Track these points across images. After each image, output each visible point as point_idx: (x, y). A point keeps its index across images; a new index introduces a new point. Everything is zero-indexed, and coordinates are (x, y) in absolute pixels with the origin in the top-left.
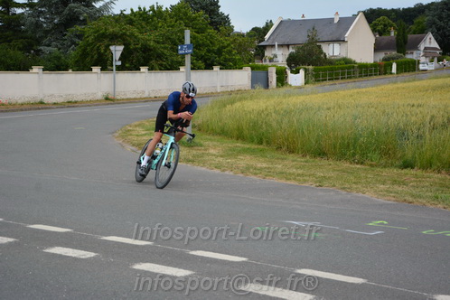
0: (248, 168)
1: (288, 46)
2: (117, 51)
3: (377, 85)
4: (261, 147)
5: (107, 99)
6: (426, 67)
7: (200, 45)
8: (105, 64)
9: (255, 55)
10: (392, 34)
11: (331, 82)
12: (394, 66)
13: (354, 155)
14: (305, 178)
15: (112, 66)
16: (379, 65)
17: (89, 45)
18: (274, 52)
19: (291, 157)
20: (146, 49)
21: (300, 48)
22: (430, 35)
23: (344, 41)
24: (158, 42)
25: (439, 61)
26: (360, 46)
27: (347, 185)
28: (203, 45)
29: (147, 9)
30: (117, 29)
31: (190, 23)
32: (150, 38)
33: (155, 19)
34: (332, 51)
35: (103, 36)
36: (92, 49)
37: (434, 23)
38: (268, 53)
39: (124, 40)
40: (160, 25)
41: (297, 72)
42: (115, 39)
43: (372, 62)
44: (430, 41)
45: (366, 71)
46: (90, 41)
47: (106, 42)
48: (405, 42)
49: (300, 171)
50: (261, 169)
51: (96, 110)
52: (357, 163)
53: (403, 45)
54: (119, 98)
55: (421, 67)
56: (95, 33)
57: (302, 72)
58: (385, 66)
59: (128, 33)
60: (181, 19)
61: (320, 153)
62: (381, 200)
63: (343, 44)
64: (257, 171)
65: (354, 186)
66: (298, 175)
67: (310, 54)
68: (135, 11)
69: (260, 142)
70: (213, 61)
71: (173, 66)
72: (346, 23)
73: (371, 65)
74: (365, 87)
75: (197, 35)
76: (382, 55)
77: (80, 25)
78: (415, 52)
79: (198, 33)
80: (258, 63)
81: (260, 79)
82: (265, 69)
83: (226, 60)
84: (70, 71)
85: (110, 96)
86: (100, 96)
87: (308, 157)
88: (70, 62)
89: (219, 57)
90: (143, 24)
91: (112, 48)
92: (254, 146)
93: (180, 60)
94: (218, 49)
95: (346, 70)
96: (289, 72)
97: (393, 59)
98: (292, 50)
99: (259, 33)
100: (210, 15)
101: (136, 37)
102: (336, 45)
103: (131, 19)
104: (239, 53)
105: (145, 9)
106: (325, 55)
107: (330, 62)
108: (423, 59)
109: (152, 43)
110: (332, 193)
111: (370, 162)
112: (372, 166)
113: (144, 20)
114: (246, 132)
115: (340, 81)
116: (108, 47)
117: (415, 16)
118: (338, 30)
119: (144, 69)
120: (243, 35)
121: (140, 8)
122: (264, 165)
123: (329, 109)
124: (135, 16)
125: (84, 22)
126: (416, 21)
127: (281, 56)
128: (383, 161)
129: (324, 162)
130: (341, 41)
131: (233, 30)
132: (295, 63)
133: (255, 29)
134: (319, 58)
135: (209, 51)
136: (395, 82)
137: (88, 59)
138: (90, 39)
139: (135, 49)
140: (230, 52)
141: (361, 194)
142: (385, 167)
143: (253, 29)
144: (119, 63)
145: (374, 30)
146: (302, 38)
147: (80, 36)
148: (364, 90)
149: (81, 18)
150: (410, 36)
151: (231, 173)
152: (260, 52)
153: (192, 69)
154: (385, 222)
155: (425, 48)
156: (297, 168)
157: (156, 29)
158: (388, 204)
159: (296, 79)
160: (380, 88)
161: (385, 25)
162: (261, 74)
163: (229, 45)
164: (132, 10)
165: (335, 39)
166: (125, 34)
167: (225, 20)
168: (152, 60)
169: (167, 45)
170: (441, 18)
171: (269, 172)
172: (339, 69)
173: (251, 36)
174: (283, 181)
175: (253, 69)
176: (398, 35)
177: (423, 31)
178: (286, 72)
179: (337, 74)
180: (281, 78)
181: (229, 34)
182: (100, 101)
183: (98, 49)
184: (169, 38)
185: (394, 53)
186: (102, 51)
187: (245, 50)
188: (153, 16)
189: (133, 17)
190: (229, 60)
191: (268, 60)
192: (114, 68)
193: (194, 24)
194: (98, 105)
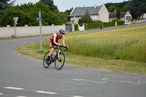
1: (79, 16)
2: (16, 19)
3: (110, 30)
5: (13, 37)
6: (127, 23)
7: (47, 17)
8: (12, 24)
9: (67, 20)
10: (115, 12)
11: (94, 29)
12: (116, 23)
13: (99, 55)
16: (111, 23)
18: (74, 19)
19: (77, 56)
20: (27, 18)
21: (83, 17)
22: (128, 12)
24: (31, 16)
25: (131, 21)
26: (104, 16)
27: (96, 66)
28: (48, 17)
30: (16, 11)
32: (28, 14)
33: (30, 7)
34: (94, 18)
35: (11, 14)
36: (7, 19)
37: (130, 8)
38: (72, 19)
39: (19, 15)
40: (32, 10)
41: (82, 26)
42: (15, 15)
43: (108, 22)
44: (128, 14)
45: (106, 25)
46: (6, 16)
47: (12, 16)
48: (120, 15)
50: (66, 61)
51: (8, 41)
52: (100, 58)
53: (119, 16)
54: (17, 36)
55: (125, 23)
56: (8, 13)
57: (84, 26)
58: (113, 23)
60: (40, 7)
61: (88, 55)
62: (108, 71)
63: (98, 16)
65: (99, 66)
67: (86, 19)
68: (22, 5)
70: (51, 23)
71: (37, 24)
72: (99, 8)
73: (108, 23)
75: (45, 13)
76: (112, 19)
77: (2, 10)
78: (123, 18)
79: (46, 12)
80: (68, 23)
82: (70, 25)
83: (56, 22)
85: (14, 36)
86: (10, 35)
89: (54, 21)
90: (26, 9)
91: (14, 18)
94: (53, 18)
95: (99, 25)
96: (79, 26)
97: (116, 21)
98: (80, 18)
99: (68, 12)
100: (50, 6)
101: (23, 14)
103: (21, 8)
104: (61, 19)
105: (26, 4)
106: (92, 20)
107: (94, 22)
108: (126, 21)
109: (29, 16)
113: (26, 8)
115: (97, 29)
116: (12, 18)
117: (123, 6)
118: (96, 10)
119: (26, 26)
120: (63, 13)
121: (24, 4)
122: (68, 59)
125: (4, 9)
126: (123, 7)
127: (76, 20)
130: (97, 14)
131: (59, 11)
132: (81, 22)
133: (67, 11)
134: (90, 21)
135: (50, 19)
136: (116, 29)
137: (5, 22)
138: (6, 15)
139: (23, 19)
140: (57, 19)
142: (110, 59)
143: (66, 11)
144: (17, 24)
145: (109, 11)
146: (83, 14)
147: (2, 14)
148: (105, 32)
149: (3, 7)
150: (121, 13)
152: (69, 19)
155: (127, 17)
156: (79, 60)
157: (30, 11)
159: (82, 28)
160: (110, 31)
161: (113, 9)
162: (69, 27)
163: (57, 17)
164: (21, 4)
165: (95, 14)
166: (19, 13)
167: (56, 8)
168: (29, 22)
169: (34, 17)
170: (132, 6)
171: (69, 62)
172: (96, 24)
173: (66, 13)
174: (74, 65)
175: (66, 25)
176: (117, 12)
177: (126, 11)
178: (78, 26)
179: (96, 26)
180: (76, 28)
181: (57, 13)
182: (10, 37)
183: (9, 18)
184: (35, 14)
185: (116, 19)
186: (11, 19)
187: (63, 18)
188: (29, 6)
189: (21, 7)
190: (57, 22)
191: (72, 22)
192: (15, 25)
193: (44, 9)
194: (9, 39)
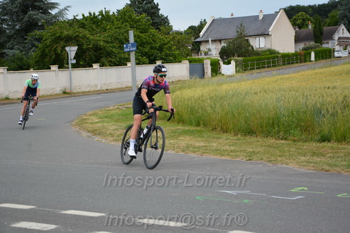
0: (188, 147)
1: (220, 41)
2: (72, 51)
4: (199, 128)
5: (65, 93)
6: (340, 55)
7: (144, 43)
8: (61, 62)
9: (192, 50)
10: (310, 27)
11: (258, 71)
12: (313, 54)
13: (278, 132)
14: (237, 153)
15: (68, 64)
16: (300, 54)
17: (47, 47)
18: (208, 47)
19: (224, 136)
20: (97, 48)
21: (231, 42)
22: (343, 27)
23: (268, 35)
24: (107, 42)
26: (283, 39)
27: (273, 158)
28: (147, 43)
29: (97, 14)
30: (71, 32)
31: (135, 25)
32: (100, 39)
33: (104, 22)
34: (259, 44)
35: (60, 38)
36: (50, 50)
37: (346, 16)
38: (203, 48)
39: (77, 41)
40: (108, 27)
41: (229, 63)
42: (69, 40)
43: (293, 52)
44: (343, 32)
45: (288, 60)
46: (48, 44)
47: (62, 43)
48: (322, 33)
49: (233, 148)
50: (199, 147)
51: (55, 102)
52: (282, 140)
53: (319, 36)
54: (75, 91)
55: (336, 54)
56: (52, 36)
57: (233, 63)
58: (305, 55)
59: (81, 35)
60: (127, 21)
61: (250, 132)
62: (303, 170)
63: (267, 38)
64: (196, 149)
65: (279, 159)
66: (231, 151)
67: (240, 47)
68: (86, 16)
69: (198, 125)
70: (156, 57)
71: (122, 62)
72: (269, 19)
73: (293, 55)
74: (288, 74)
75: (141, 34)
76: (302, 46)
77: (38, 30)
78: (330, 42)
79: (142, 33)
80: (195, 57)
81: (197, 70)
82: (201, 62)
83: (167, 55)
84: (32, 70)
85: (67, 91)
86: (58, 90)
87: (239, 136)
88: (32, 62)
89: (161, 53)
90: (94, 27)
91: (67, 49)
92: (192, 128)
93: (127, 56)
94: (160, 46)
95: (271, 60)
96: (221, 63)
97: (312, 48)
98: (223, 44)
99: (195, 30)
100: (151, 17)
101: (88, 39)
102: (262, 39)
103: (83, 23)
104: (178, 49)
105: (94, 14)
106: (253, 48)
107: (257, 53)
108: (337, 48)
109: (102, 43)
110: (260, 166)
111: (292, 138)
112: (294, 141)
113: (94, 23)
114: (185, 116)
115: (266, 69)
116: (63, 48)
117: (330, 11)
118: (263, 25)
119: (96, 66)
120: (181, 33)
121: (90, 13)
122: (202, 144)
123: (256, 93)
124: (86, 20)
125: (42, 27)
126: (330, 15)
127: (214, 50)
128: (303, 137)
129: (253, 139)
130: (265, 35)
131: (172, 29)
132: (226, 55)
133: (191, 28)
134: (248, 50)
135: (152, 48)
136: (314, 69)
137: (47, 60)
138: (48, 42)
139: (88, 49)
140: (170, 48)
141: (285, 166)
142: (306, 141)
144: (74, 62)
145: (294, 24)
146: (232, 34)
147: (39, 40)
148: (287, 76)
149: (40, 24)
150: (325, 29)
151: (174, 152)
152: (197, 47)
153: (137, 64)
154: (306, 189)
155: (339, 38)
156: (230, 146)
157: (105, 30)
158: (308, 173)
159: (228, 69)
160: (300, 74)
161: (303, 20)
162: (198, 66)
163: (169, 42)
164: (83, 15)
165: (260, 33)
166: (78, 36)
167: (165, 21)
168: (102, 57)
169: (115, 44)
171: (206, 150)
172: (265, 59)
173: (188, 34)
174: (218, 157)
175: (190, 62)
176: (315, 28)
177: (336, 24)
178: (219, 64)
179: (264, 63)
180: (216, 69)
181: (169, 33)
182: (59, 95)
183: (55, 50)
184: (117, 39)
185: (312, 43)
186: (59, 52)
187: (183, 46)
188: (102, 19)
189: (84, 21)
190: (170, 55)
191: (203, 54)
192: (70, 66)
193: (138, 25)
194: (57, 98)
